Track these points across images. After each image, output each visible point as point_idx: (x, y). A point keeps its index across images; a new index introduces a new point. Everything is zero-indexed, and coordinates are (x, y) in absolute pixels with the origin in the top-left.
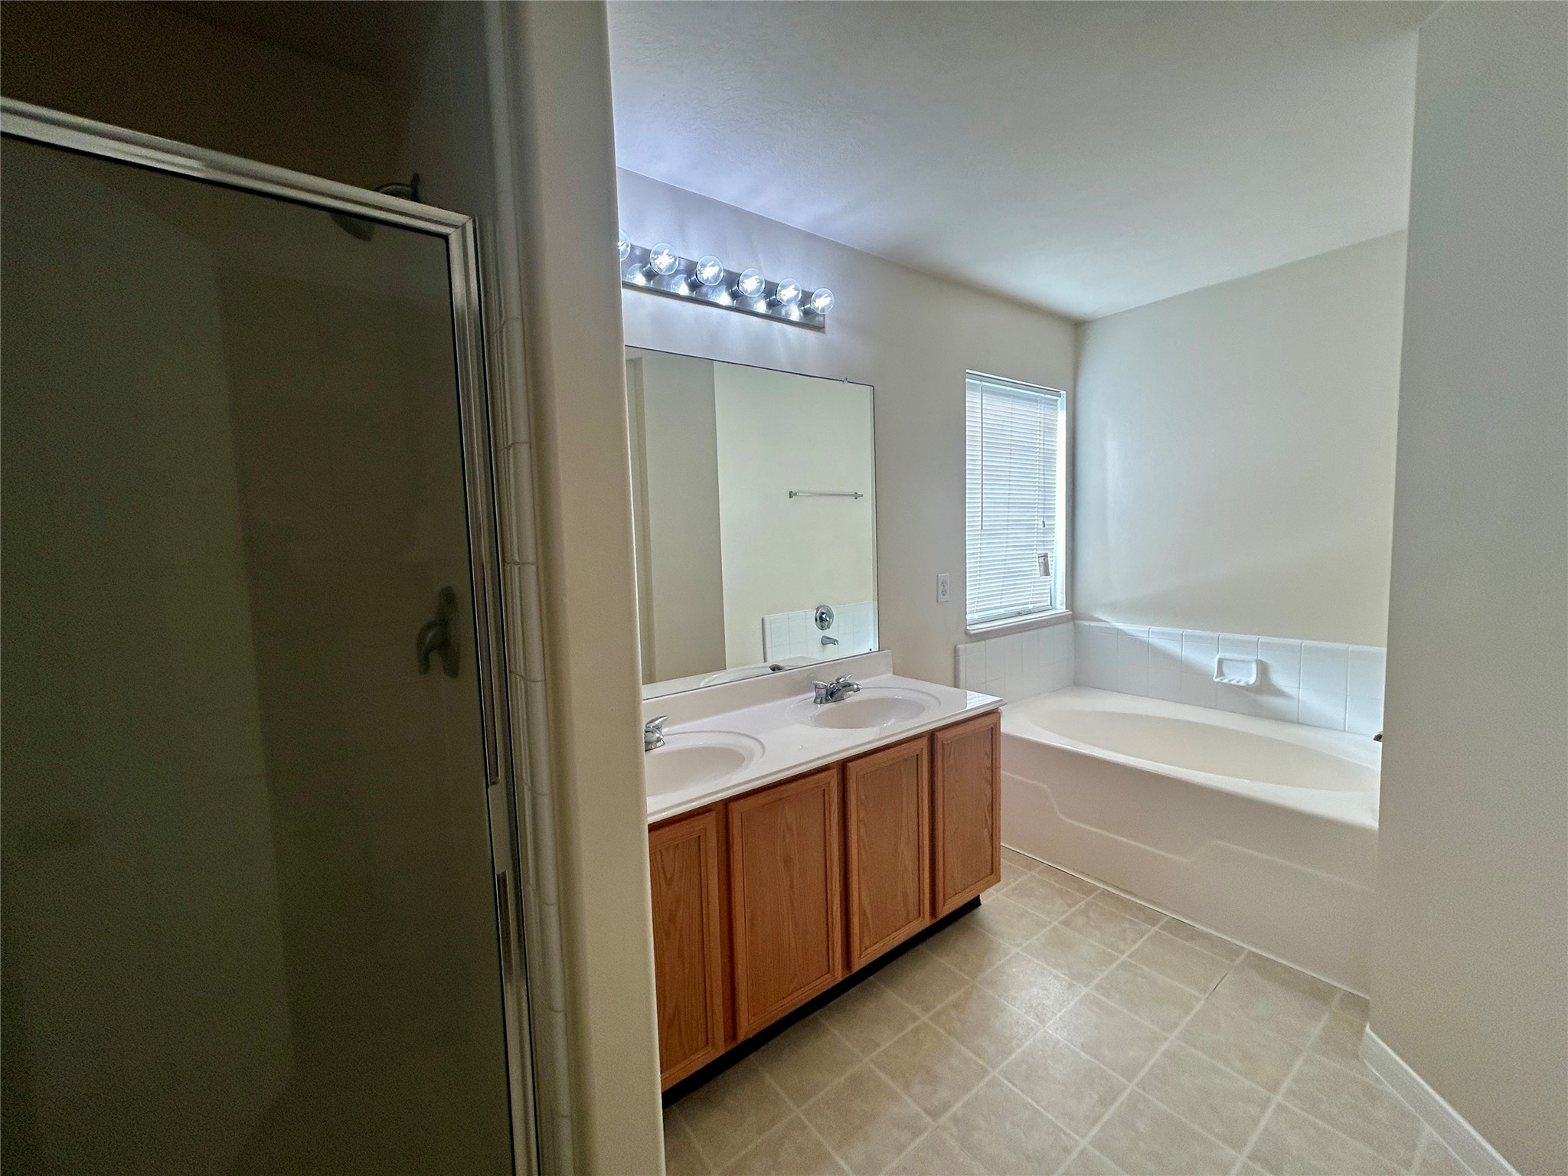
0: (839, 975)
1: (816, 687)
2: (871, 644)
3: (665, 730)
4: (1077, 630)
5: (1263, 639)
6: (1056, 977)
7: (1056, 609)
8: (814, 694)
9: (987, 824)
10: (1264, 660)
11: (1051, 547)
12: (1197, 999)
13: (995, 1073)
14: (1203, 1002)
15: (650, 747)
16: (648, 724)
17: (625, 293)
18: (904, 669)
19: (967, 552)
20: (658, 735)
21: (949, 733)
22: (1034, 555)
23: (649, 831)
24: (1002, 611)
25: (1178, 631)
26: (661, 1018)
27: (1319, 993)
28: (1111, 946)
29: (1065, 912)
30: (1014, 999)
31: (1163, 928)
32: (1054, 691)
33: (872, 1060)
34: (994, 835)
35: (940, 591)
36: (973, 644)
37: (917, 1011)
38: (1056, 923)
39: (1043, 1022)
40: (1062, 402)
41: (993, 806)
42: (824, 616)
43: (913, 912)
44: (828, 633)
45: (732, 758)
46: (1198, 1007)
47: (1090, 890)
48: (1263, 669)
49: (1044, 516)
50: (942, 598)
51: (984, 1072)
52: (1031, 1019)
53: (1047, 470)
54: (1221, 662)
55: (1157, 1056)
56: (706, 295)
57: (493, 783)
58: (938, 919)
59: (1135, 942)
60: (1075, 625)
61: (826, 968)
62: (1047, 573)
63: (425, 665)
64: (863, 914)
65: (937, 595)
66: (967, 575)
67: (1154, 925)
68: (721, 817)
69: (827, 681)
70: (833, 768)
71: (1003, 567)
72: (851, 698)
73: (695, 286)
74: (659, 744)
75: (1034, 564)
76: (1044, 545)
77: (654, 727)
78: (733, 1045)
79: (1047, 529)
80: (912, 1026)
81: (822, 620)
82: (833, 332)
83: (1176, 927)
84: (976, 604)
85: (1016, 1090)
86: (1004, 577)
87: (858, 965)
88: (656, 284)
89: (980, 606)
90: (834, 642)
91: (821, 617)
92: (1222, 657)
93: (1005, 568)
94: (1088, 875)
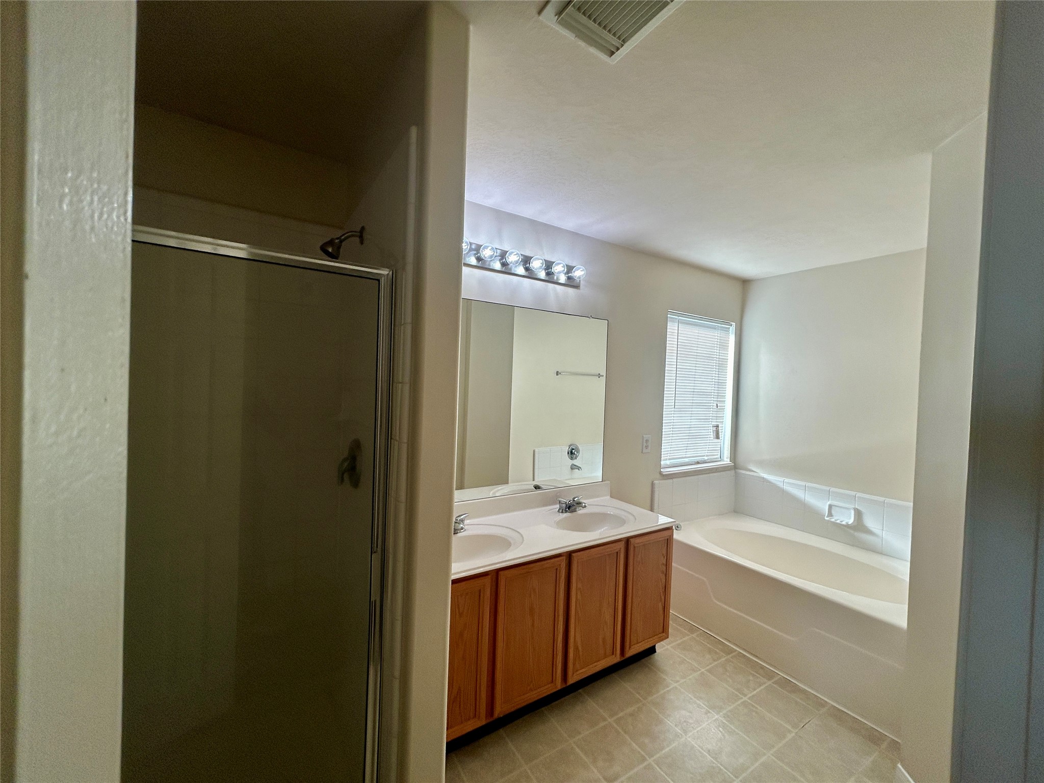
0: (559, 685)
1: (560, 502)
2: (598, 475)
3: (466, 522)
4: (737, 476)
5: (859, 495)
6: (699, 706)
7: (723, 460)
8: (558, 506)
9: (661, 600)
10: (858, 508)
11: (722, 421)
12: (790, 731)
13: (650, 760)
14: (793, 734)
15: (457, 532)
16: (457, 517)
17: (464, 269)
18: (617, 494)
19: (664, 422)
20: (462, 525)
21: (638, 540)
22: (710, 425)
23: (452, 584)
24: (687, 460)
25: (803, 483)
26: (449, 697)
27: (874, 738)
28: (738, 690)
29: (711, 664)
30: (669, 715)
31: (775, 683)
32: (719, 515)
33: (574, 743)
34: (666, 608)
35: (644, 446)
36: (664, 481)
37: (606, 715)
38: (703, 670)
39: (685, 732)
40: (732, 329)
41: (666, 588)
42: (573, 451)
43: (609, 651)
44: (575, 462)
45: (504, 543)
46: (790, 736)
47: (731, 651)
48: (859, 514)
49: (717, 401)
50: (645, 451)
51: (644, 760)
52: (678, 730)
53: (722, 372)
54: (830, 507)
55: (757, 764)
56: (511, 269)
57: (375, 552)
58: (625, 658)
59: (755, 690)
60: (736, 472)
61: (551, 679)
62: (717, 437)
63: (342, 480)
64: (576, 648)
65: (642, 448)
66: (663, 436)
67: (769, 680)
68: (493, 580)
69: (566, 500)
70: (563, 556)
71: (688, 432)
72: (581, 511)
73: (504, 264)
74: (462, 531)
75: (710, 431)
76: (717, 419)
77: (460, 520)
78: (491, 720)
79: (719, 408)
80: (602, 724)
81: (572, 453)
82: (584, 289)
83: (785, 683)
84: (669, 455)
85: (662, 773)
86: (688, 439)
87: (572, 680)
88: (482, 264)
89: (672, 456)
90: (579, 468)
91: (571, 452)
92: (832, 504)
93: (689, 433)
94: (730, 641)
